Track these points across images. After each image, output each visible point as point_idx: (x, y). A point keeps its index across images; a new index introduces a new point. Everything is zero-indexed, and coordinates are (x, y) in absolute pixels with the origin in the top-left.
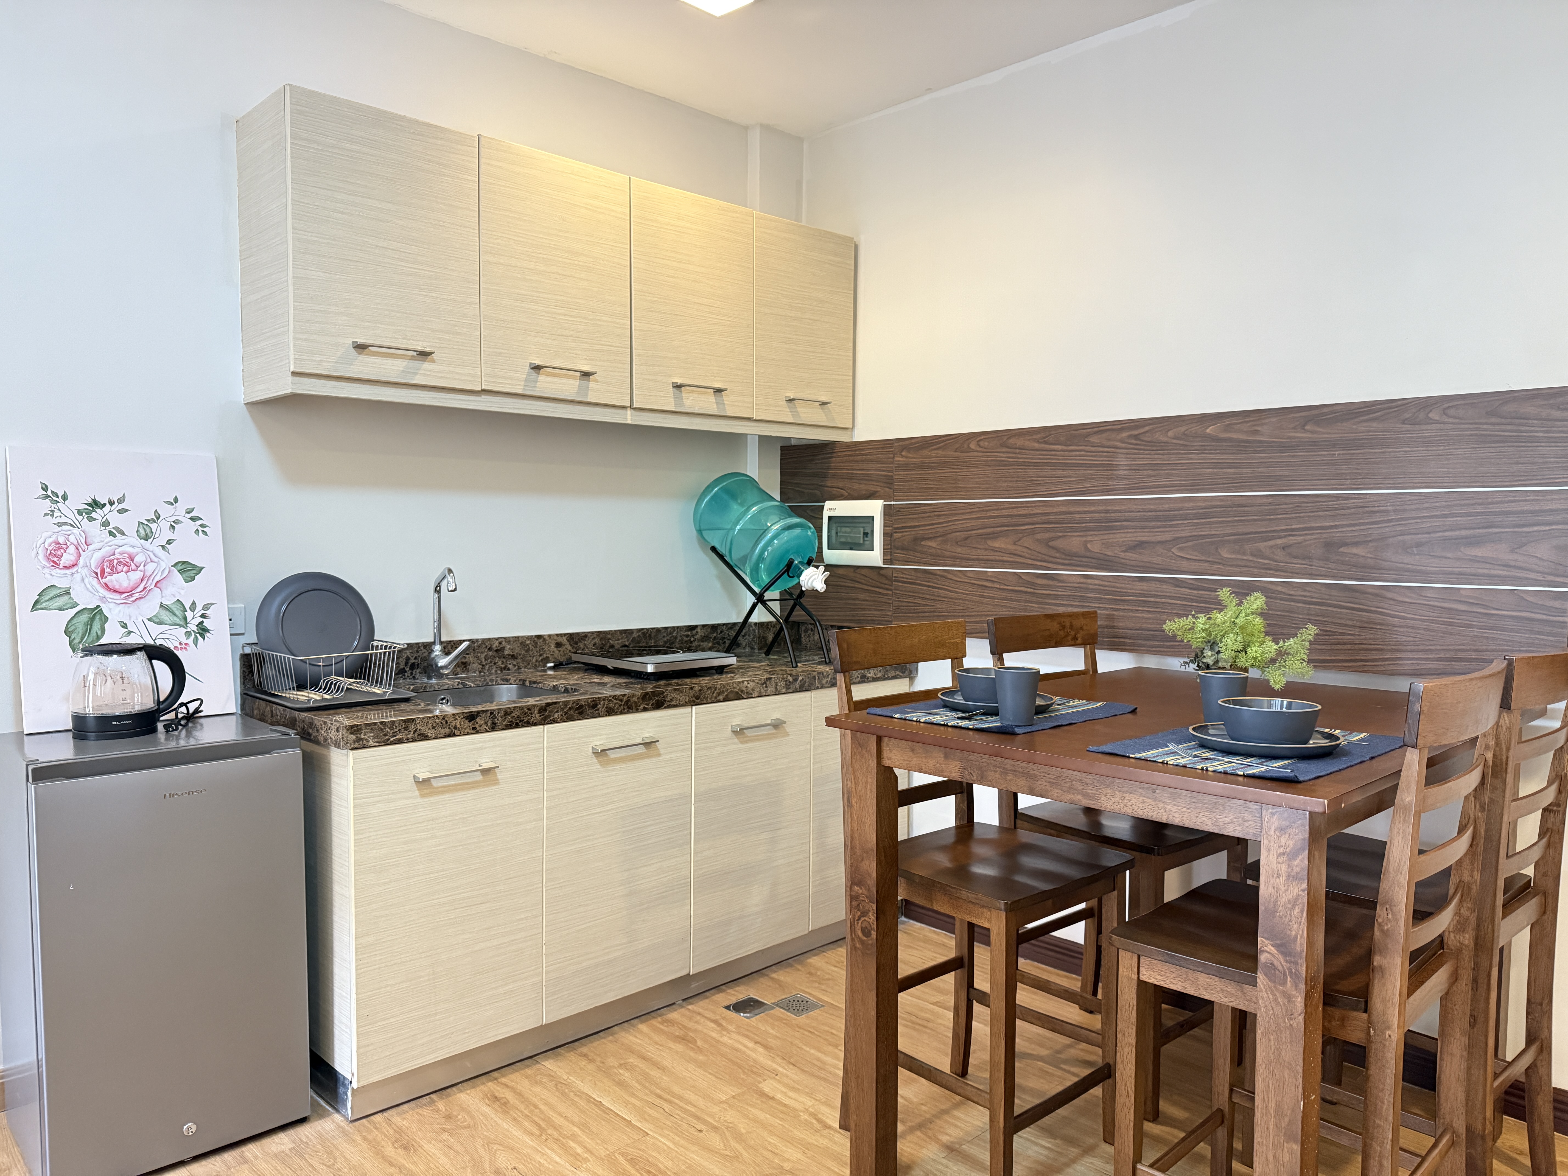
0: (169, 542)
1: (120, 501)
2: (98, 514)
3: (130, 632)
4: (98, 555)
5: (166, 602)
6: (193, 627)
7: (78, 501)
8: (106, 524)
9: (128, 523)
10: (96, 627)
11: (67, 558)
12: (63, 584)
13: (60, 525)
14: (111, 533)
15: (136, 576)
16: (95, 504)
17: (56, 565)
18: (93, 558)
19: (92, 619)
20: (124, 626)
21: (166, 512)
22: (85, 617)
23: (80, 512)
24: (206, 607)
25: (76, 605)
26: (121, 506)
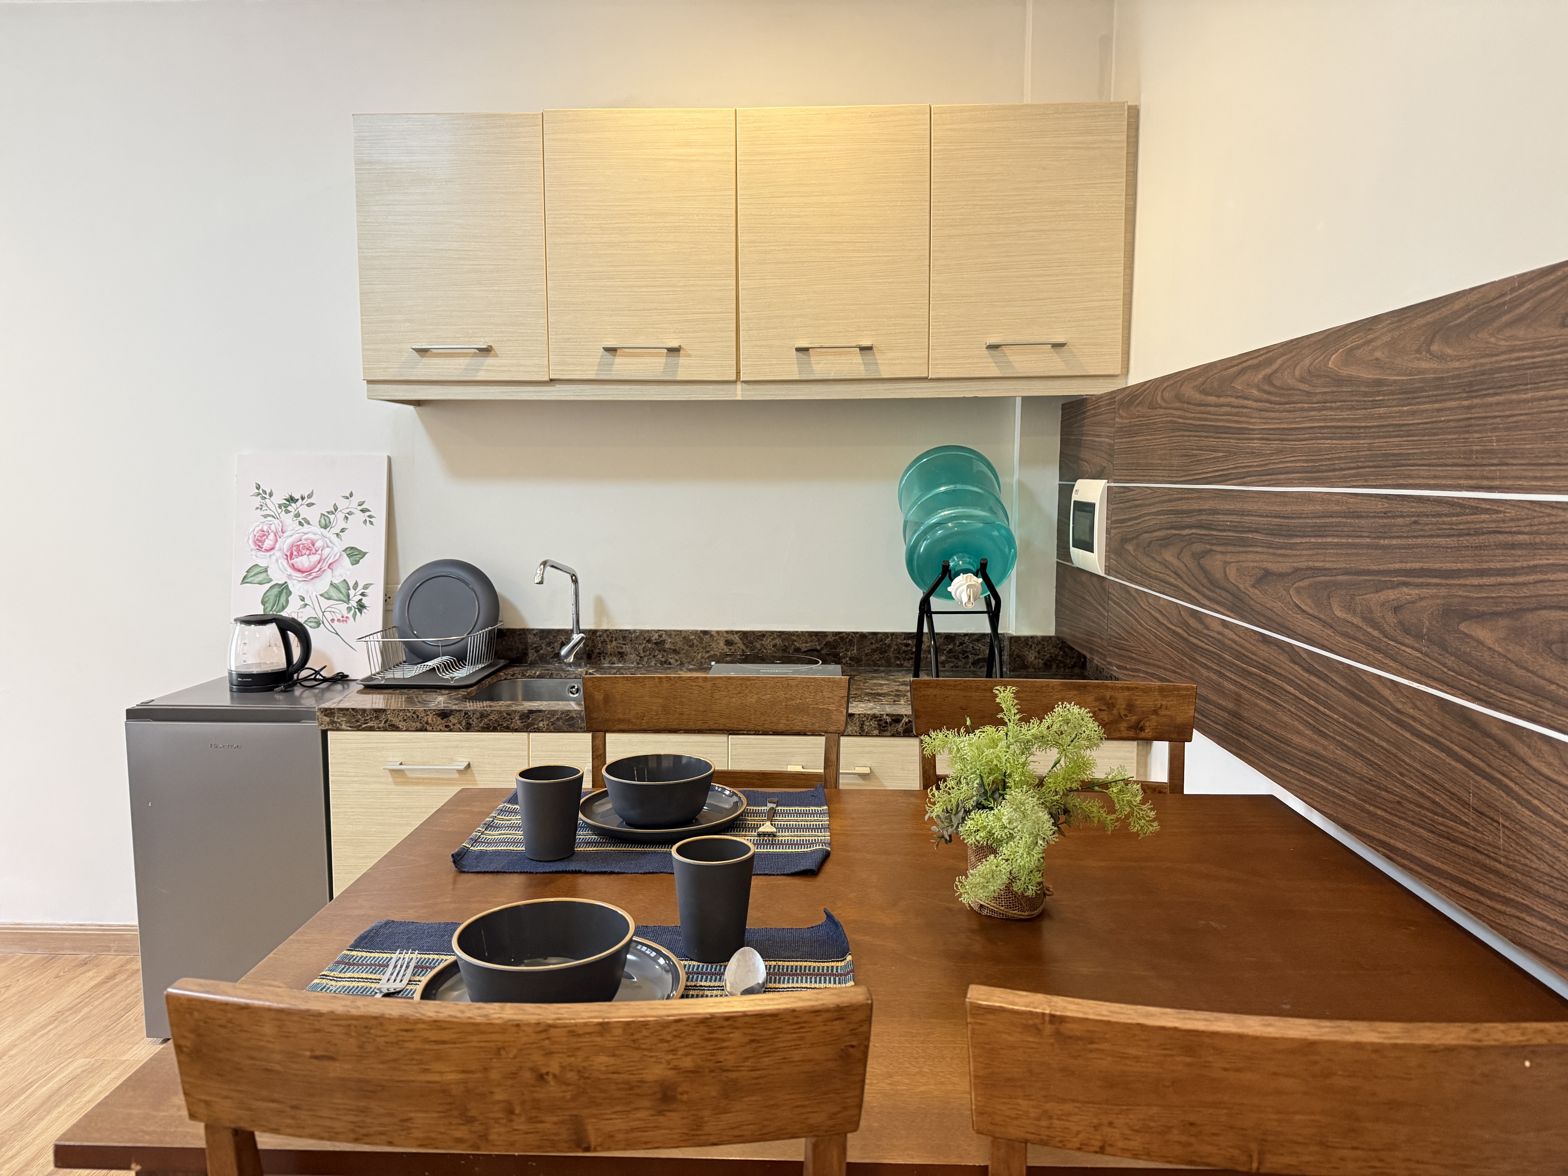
0: (343, 530)
1: (310, 496)
2: (292, 508)
3: (306, 605)
4: (289, 541)
5: (336, 581)
6: (353, 603)
7: (279, 498)
8: (297, 515)
9: (313, 514)
10: (283, 599)
11: (268, 543)
12: (263, 563)
13: (265, 516)
14: (301, 524)
15: (315, 558)
16: (292, 500)
17: (260, 548)
18: (285, 543)
19: (280, 593)
20: (303, 599)
21: (342, 504)
22: (276, 591)
23: (280, 506)
24: (366, 587)
25: (270, 580)
26: (310, 501)
